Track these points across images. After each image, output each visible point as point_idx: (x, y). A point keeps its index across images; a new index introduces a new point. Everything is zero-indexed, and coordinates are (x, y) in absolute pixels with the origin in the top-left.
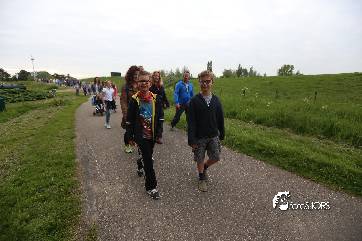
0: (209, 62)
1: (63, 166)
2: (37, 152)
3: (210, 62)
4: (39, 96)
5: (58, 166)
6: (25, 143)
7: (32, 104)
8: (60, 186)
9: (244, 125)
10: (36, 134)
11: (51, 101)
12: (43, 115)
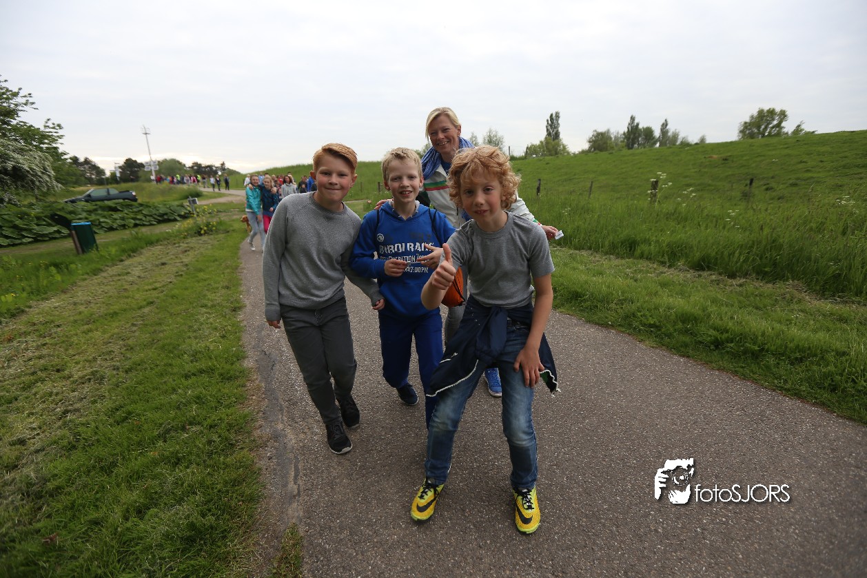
0: (552, 115)
1: (218, 377)
2: (161, 343)
3: (554, 115)
4: (162, 215)
5: (205, 378)
6: (137, 321)
7: (149, 233)
8: (211, 427)
9: (662, 273)
10: (159, 301)
11: (188, 224)
12: (172, 257)
